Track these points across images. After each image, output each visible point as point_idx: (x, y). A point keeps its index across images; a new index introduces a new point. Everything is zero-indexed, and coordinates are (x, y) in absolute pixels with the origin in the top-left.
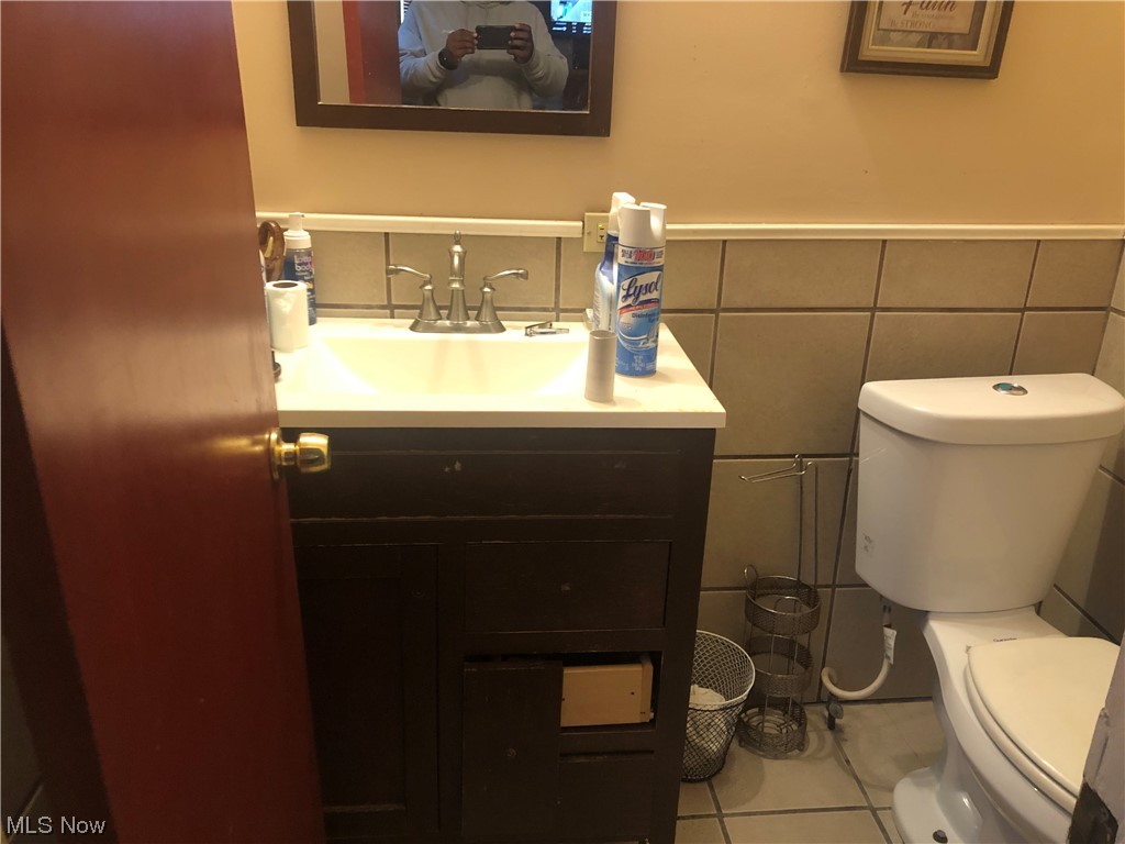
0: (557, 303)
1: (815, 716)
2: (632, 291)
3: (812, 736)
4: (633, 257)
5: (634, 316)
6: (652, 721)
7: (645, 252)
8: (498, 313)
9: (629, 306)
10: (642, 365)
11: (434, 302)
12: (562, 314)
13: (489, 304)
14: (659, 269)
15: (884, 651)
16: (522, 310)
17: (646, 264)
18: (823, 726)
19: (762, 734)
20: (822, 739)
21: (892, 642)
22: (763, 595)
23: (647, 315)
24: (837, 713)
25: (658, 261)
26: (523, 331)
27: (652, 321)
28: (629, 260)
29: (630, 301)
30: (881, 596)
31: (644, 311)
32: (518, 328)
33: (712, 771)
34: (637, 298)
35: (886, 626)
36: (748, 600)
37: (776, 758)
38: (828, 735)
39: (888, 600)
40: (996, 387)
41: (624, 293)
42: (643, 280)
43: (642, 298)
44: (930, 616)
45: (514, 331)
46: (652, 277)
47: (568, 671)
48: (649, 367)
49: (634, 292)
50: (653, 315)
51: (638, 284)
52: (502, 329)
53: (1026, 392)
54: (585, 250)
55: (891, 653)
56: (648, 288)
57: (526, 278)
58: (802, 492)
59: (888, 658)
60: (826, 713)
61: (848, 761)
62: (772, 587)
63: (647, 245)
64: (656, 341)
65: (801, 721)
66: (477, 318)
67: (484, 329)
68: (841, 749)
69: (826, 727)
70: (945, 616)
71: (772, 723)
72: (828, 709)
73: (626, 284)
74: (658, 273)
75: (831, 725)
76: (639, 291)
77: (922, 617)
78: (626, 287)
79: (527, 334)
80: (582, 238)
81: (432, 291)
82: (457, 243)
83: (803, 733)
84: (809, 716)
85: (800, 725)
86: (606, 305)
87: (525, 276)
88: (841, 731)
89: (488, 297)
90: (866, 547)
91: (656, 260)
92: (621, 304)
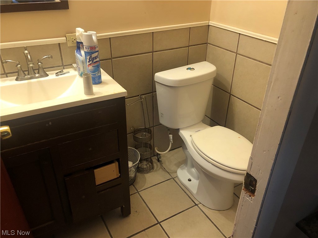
0: (62, 63)
1: (154, 159)
2: (91, 59)
3: (155, 165)
4: (89, 49)
5: (93, 66)
6: (120, 176)
7: (93, 47)
8: (44, 69)
9: (91, 64)
10: (98, 81)
11: (22, 70)
12: (65, 67)
13: (41, 68)
14: (98, 51)
15: (170, 140)
16: (52, 68)
17: (93, 51)
18: (157, 161)
19: (143, 168)
20: (157, 165)
21: (172, 138)
22: (137, 133)
23: (97, 66)
24: (160, 157)
25: (97, 49)
26: (55, 75)
27: (98, 67)
28: (88, 50)
29: (91, 62)
30: (167, 127)
31: (96, 65)
32: (53, 74)
33: (133, 182)
34: (93, 61)
35: (169, 134)
36: (133, 135)
37: (148, 173)
38: (158, 163)
39: (169, 128)
40: (187, 69)
41: (89, 60)
42: (94, 55)
43: (94, 61)
44: (180, 130)
45: (52, 76)
46: (96, 54)
47: (95, 171)
48: (100, 81)
49: (92, 60)
50: (98, 65)
51: (92, 57)
52: (48, 75)
53: (194, 69)
54: (68, 46)
55: (172, 141)
56: (96, 58)
57: (52, 58)
58: (142, 105)
59: (171, 142)
60: (157, 158)
61: (164, 168)
62: (139, 131)
63: (92, 45)
64: (100, 73)
65: (152, 162)
66: (38, 73)
67: (41, 76)
68: (162, 166)
69: (157, 162)
70: (183, 129)
71: (145, 165)
72: (157, 157)
73: (88, 57)
74: (98, 53)
75: (159, 161)
76: (93, 59)
77: (178, 130)
78: (89, 58)
79: (56, 76)
80: (67, 43)
81: (20, 67)
82: (26, 50)
83: (153, 165)
84: (153, 160)
85: (151, 163)
86: (82, 63)
87: (52, 57)
88: (161, 161)
89: (40, 66)
90: (162, 116)
91: (96, 49)
92: (88, 64)
